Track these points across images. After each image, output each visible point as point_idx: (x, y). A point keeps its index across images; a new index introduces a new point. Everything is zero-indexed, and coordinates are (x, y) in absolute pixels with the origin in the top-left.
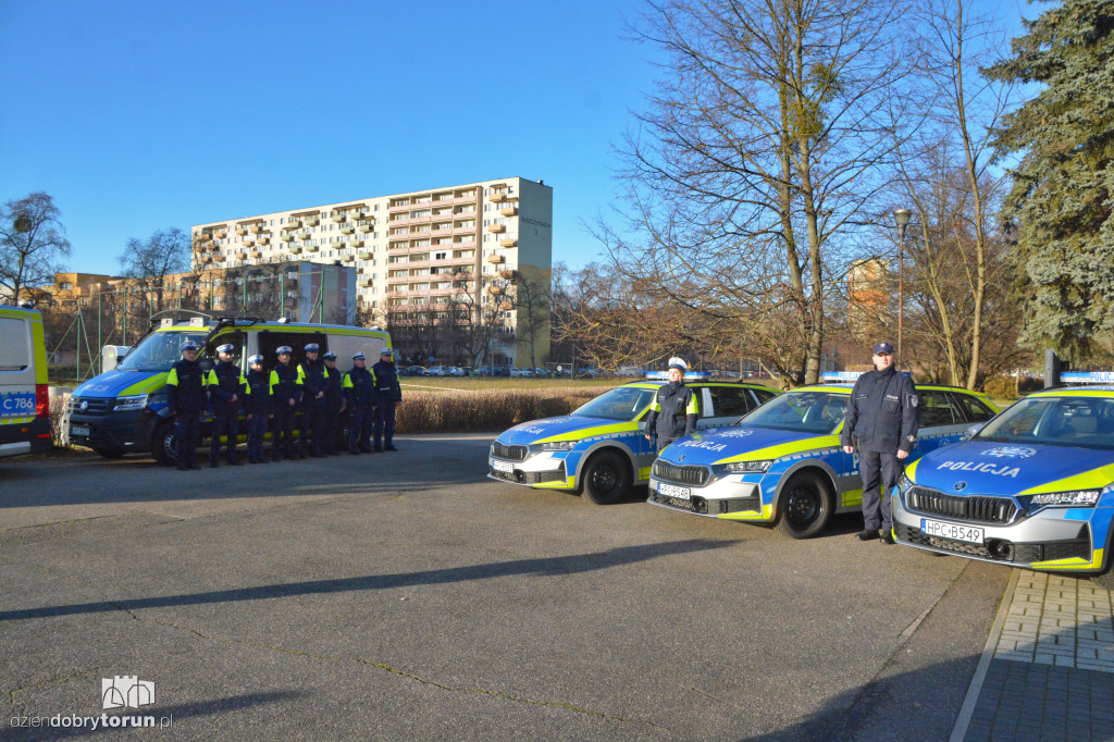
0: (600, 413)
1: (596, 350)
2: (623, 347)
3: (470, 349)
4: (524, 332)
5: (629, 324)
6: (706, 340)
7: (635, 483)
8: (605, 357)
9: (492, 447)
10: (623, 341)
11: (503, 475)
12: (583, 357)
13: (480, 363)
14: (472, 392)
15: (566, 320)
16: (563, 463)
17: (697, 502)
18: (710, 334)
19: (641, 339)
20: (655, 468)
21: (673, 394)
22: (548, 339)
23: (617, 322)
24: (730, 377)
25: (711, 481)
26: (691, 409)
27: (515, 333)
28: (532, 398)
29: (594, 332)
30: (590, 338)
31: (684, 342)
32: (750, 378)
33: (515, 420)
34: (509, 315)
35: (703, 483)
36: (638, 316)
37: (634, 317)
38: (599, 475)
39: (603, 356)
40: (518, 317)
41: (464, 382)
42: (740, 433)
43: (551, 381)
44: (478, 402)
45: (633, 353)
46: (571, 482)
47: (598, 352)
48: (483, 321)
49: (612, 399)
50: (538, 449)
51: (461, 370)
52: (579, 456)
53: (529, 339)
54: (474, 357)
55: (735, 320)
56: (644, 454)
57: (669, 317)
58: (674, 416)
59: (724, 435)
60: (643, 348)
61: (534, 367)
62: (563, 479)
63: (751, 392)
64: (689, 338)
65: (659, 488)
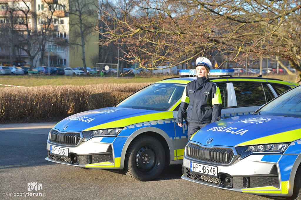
0: (142, 104)
1: (137, 52)
2: (160, 49)
3: (28, 51)
4: (76, 37)
5: (165, 29)
6: (230, 43)
7: (171, 163)
8: (145, 59)
9: (50, 135)
10: (160, 44)
11: (59, 158)
12: (127, 58)
13: (38, 63)
14: (31, 88)
15: (112, 27)
16: (110, 146)
17: (224, 178)
18: (234, 37)
19: (175, 42)
20: (188, 150)
21: (200, 88)
22: (97, 43)
23: (155, 28)
24: (250, 74)
25: (236, 160)
26: (216, 100)
27: (68, 37)
28: (84, 93)
29: (135, 36)
30: (132, 42)
31: (212, 44)
32: (269, 74)
33: (69, 112)
34: (62, 22)
35: (229, 161)
36: (173, 24)
37: (169, 23)
38: (141, 156)
39: (143, 57)
40: (71, 24)
41: (24, 80)
42: (260, 120)
43: (100, 79)
44: (37, 96)
45: (169, 54)
46: (117, 163)
47: (139, 54)
48: (39, 27)
49: (151, 93)
50: (90, 135)
51: (20, 69)
52: (124, 140)
53: (80, 43)
54: (32, 58)
55: (256, 24)
56: (178, 138)
57: (199, 23)
58: (203, 107)
59: (246, 121)
60: (176, 50)
61: (85, 67)
62: (111, 160)
63: (269, 85)
64: (215, 41)
65: (191, 166)
